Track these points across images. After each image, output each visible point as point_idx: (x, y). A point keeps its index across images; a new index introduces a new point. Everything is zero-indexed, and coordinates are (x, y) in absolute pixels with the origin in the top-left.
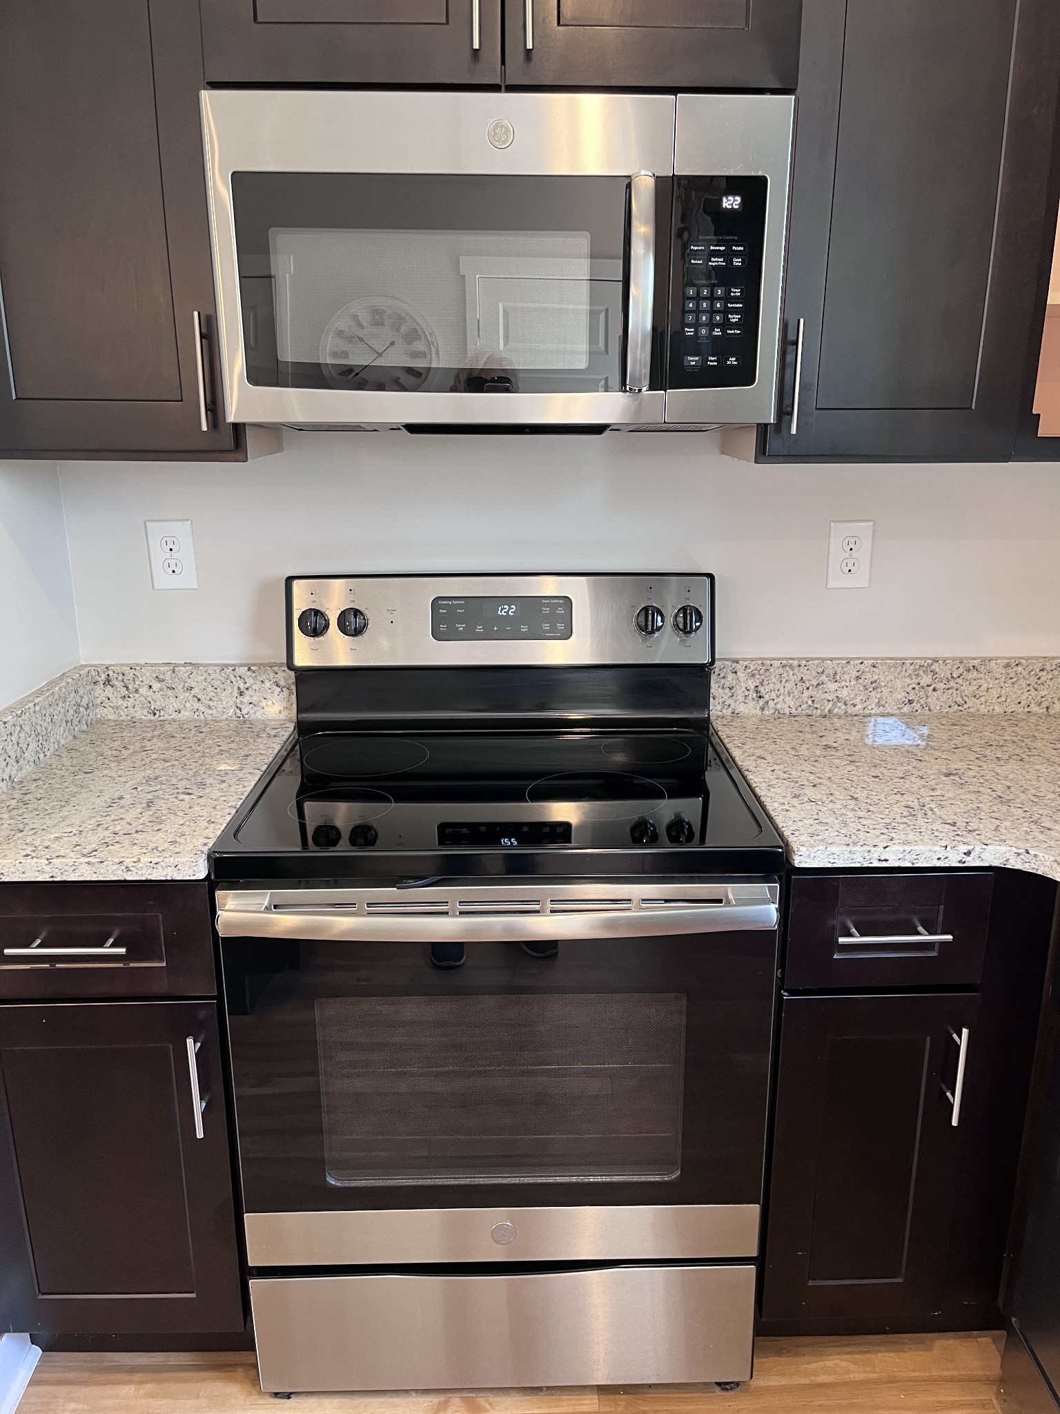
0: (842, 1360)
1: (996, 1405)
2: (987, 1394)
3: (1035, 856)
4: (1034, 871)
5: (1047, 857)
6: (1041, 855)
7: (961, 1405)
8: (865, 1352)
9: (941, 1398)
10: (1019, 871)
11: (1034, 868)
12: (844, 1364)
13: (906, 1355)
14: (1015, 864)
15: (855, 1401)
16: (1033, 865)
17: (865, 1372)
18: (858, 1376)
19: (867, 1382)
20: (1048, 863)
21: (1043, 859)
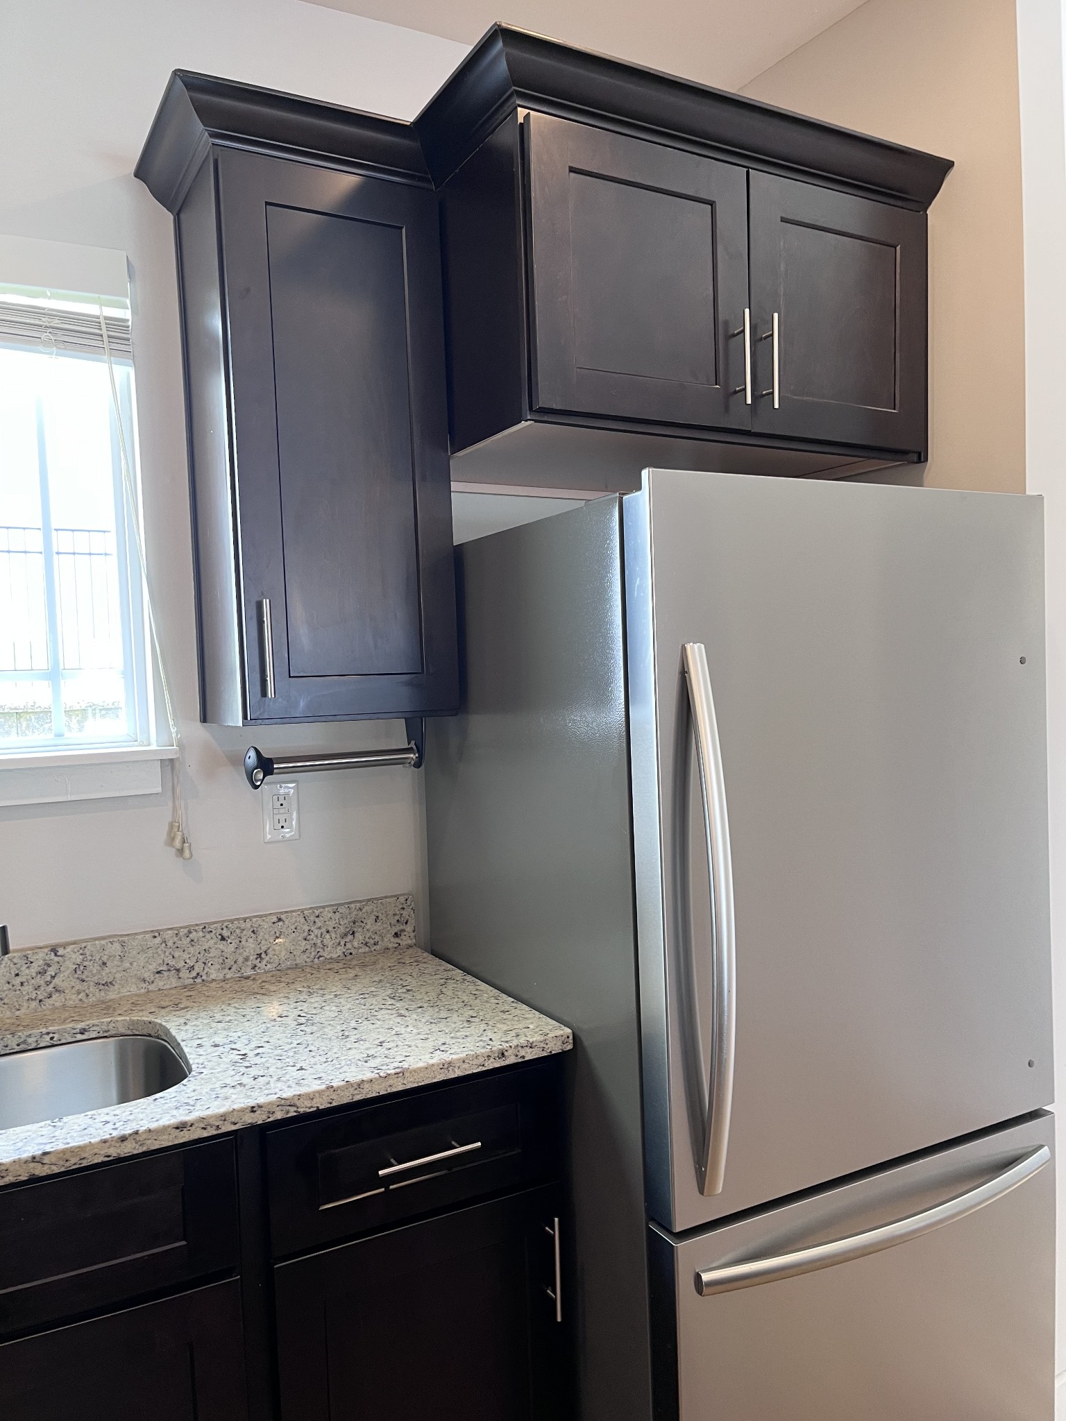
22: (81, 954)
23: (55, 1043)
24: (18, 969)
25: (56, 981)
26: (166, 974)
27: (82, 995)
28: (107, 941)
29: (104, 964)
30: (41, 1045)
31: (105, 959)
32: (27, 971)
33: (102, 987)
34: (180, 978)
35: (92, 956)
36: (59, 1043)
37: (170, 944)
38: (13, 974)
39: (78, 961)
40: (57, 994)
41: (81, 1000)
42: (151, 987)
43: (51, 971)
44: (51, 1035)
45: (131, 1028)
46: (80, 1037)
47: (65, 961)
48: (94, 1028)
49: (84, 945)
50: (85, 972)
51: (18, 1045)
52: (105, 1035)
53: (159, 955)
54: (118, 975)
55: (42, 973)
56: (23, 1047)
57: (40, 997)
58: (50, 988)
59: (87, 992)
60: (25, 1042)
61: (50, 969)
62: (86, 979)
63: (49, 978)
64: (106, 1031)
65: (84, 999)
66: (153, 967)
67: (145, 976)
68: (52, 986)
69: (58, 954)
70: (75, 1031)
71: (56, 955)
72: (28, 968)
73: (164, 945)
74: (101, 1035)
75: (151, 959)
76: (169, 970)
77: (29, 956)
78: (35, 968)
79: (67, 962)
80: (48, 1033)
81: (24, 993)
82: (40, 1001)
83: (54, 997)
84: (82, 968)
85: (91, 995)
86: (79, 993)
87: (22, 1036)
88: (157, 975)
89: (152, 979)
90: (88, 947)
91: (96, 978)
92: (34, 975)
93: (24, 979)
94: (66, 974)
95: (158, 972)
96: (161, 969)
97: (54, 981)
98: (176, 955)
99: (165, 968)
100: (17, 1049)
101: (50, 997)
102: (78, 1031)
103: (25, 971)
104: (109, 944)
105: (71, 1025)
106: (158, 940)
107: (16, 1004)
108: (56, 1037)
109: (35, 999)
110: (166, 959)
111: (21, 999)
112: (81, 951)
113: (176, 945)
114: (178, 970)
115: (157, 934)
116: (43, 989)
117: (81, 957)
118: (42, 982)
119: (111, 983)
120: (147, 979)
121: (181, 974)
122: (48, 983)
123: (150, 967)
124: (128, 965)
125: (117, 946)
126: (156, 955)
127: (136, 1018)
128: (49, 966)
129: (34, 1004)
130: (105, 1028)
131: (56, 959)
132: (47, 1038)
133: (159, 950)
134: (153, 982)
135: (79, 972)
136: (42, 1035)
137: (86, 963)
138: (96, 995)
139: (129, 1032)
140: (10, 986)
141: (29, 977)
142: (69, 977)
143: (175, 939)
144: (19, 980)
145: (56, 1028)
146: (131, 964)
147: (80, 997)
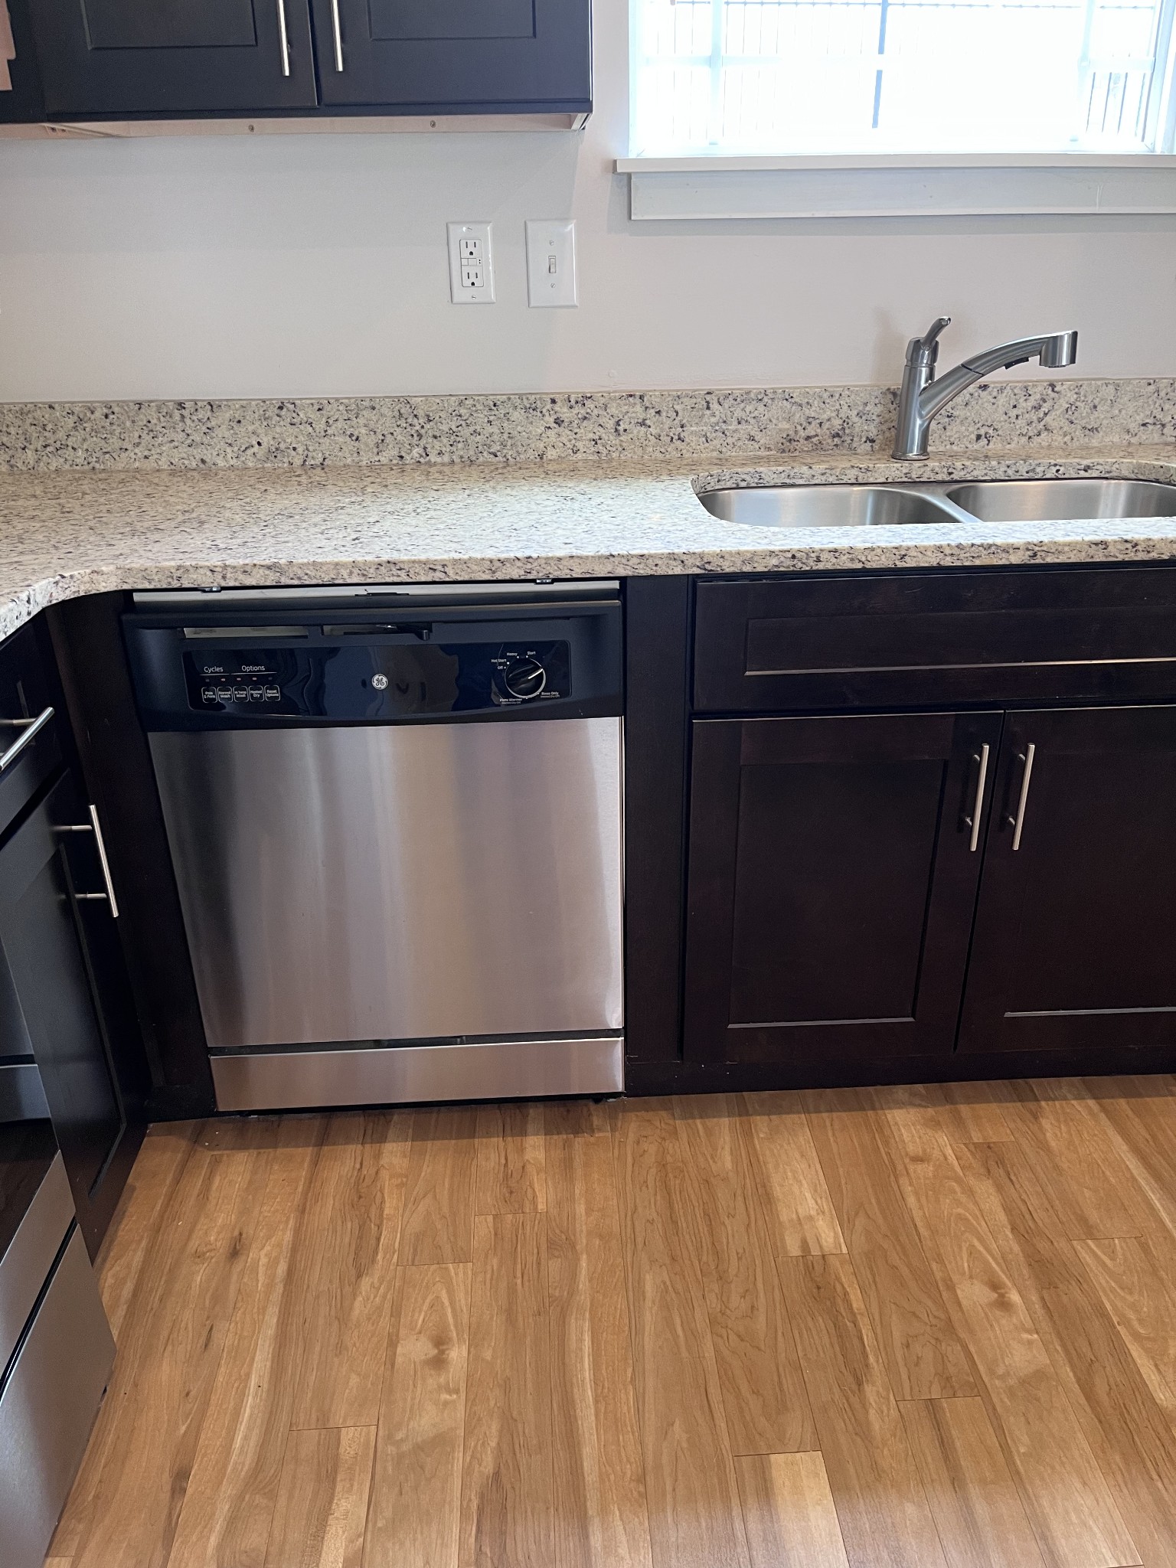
0: (111, 1269)
1: (220, 1153)
2: (206, 1157)
3: (72, 577)
4: (76, 595)
5: (82, 572)
6: (76, 573)
7: (209, 1179)
8: (110, 1246)
9: (196, 1192)
10: (63, 602)
11: (74, 592)
12: (117, 1268)
13: (131, 1210)
14: (60, 596)
15: (168, 1267)
16: (74, 589)
17: (135, 1251)
18: (138, 1258)
19: (149, 1252)
20: (86, 579)
21: (80, 577)
22: (1076, 393)
23: (1060, 477)
24: (1017, 400)
25: (1047, 418)
26: (1150, 427)
27: (1068, 438)
28: (1104, 382)
29: (1095, 407)
30: (1047, 476)
31: (1096, 402)
32: (1024, 404)
33: (1087, 432)
34: (1163, 434)
35: (1085, 396)
36: (1063, 477)
37: (1162, 394)
38: (1012, 405)
39: (1072, 400)
40: (1046, 433)
41: (1065, 443)
42: (1133, 440)
43: (1045, 408)
44: (1058, 467)
45: (1136, 471)
46: (1083, 474)
47: (1059, 398)
48: (1099, 467)
49: (1081, 383)
50: (1076, 413)
51: (1027, 472)
52: (1107, 475)
53: (1149, 406)
54: (1105, 422)
55: (1037, 408)
56: (1031, 475)
57: (1030, 434)
58: (1041, 426)
59: (1073, 434)
60: (1033, 470)
61: (1045, 405)
62: (1075, 421)
63: (1042, 415)
64: (1108, 472)
65: (1068, 443)
66: (1140, 419)
67: (1131, 426)
68: (1042, 423)
69: (1056, 389)
70: (1079, 467)
71: (1053, 390)
72: (1026, 400)
73: (1156, 394)
74: (1102, 475)
75: (1140, 409)
76: (1154, 424)
77: (1029, 388)
78: (1032, 402)
79: (1061, 401)
80: (1055, 465)
81: (1017, 427)
82: (1030, 438)
83: (1043, 435)
84: (1074, 408)
85: (1075, 439)
86: (1065, 436)
87: (1033, 464)
88: (1142, 428)
89: (1136, 431)
90: (1084, 387)
91: (1084, 421)
92: (1030, 409)
93: (1019, 413)
94: (1058, 413)
95: (1144, 425)
96: (1147, 421)
97: (1046, 419)
98: (1166, 407)
99: (1151, 421)
100: (1026, 476)
101: (1039, 434)
102: (1083, 467)
103: (1022, 404)
104: (1104, 385)
105: (1077, 460)
106: (1152, 388)
107: (1008, 438)
108: (1062, 469)
109: (1025, 435)
110: (1155, 411)
111: (1013, 433)
112: (1076, 390)
113: (1168, 397)
114: (1163, 425)
115: (1152, 381)
116: (1034, 425)
117: (1075, 396)
118: (1035, 418)
119: (1096, 429)
120: (1132, 430)
121: (1165, 431)
122: (1040, 420)
123: (1138, 418)
124: (1117, 412)
125: (1111, 388)
126: (1146, 405)
127: (1144, 462)
128: (1045, 401)
129: (1024, 440)
130: (1108, 468)
131: (1053, 395)
132: (1054, 469)
133: (1151, 399)
134: (1136, 435)
135: (1070, 413)
136: (1050, 465)
137: (1078, 404)
138: (1081, 439)
139: (1133, 476)
140: (1006, 417)
141: (1025, 411)
142: (1059, 417)
143: (1169, 390)
144: (1015, 412)
145: (1064, 461)
146: (1120, 411)
147: (1065, 439)
